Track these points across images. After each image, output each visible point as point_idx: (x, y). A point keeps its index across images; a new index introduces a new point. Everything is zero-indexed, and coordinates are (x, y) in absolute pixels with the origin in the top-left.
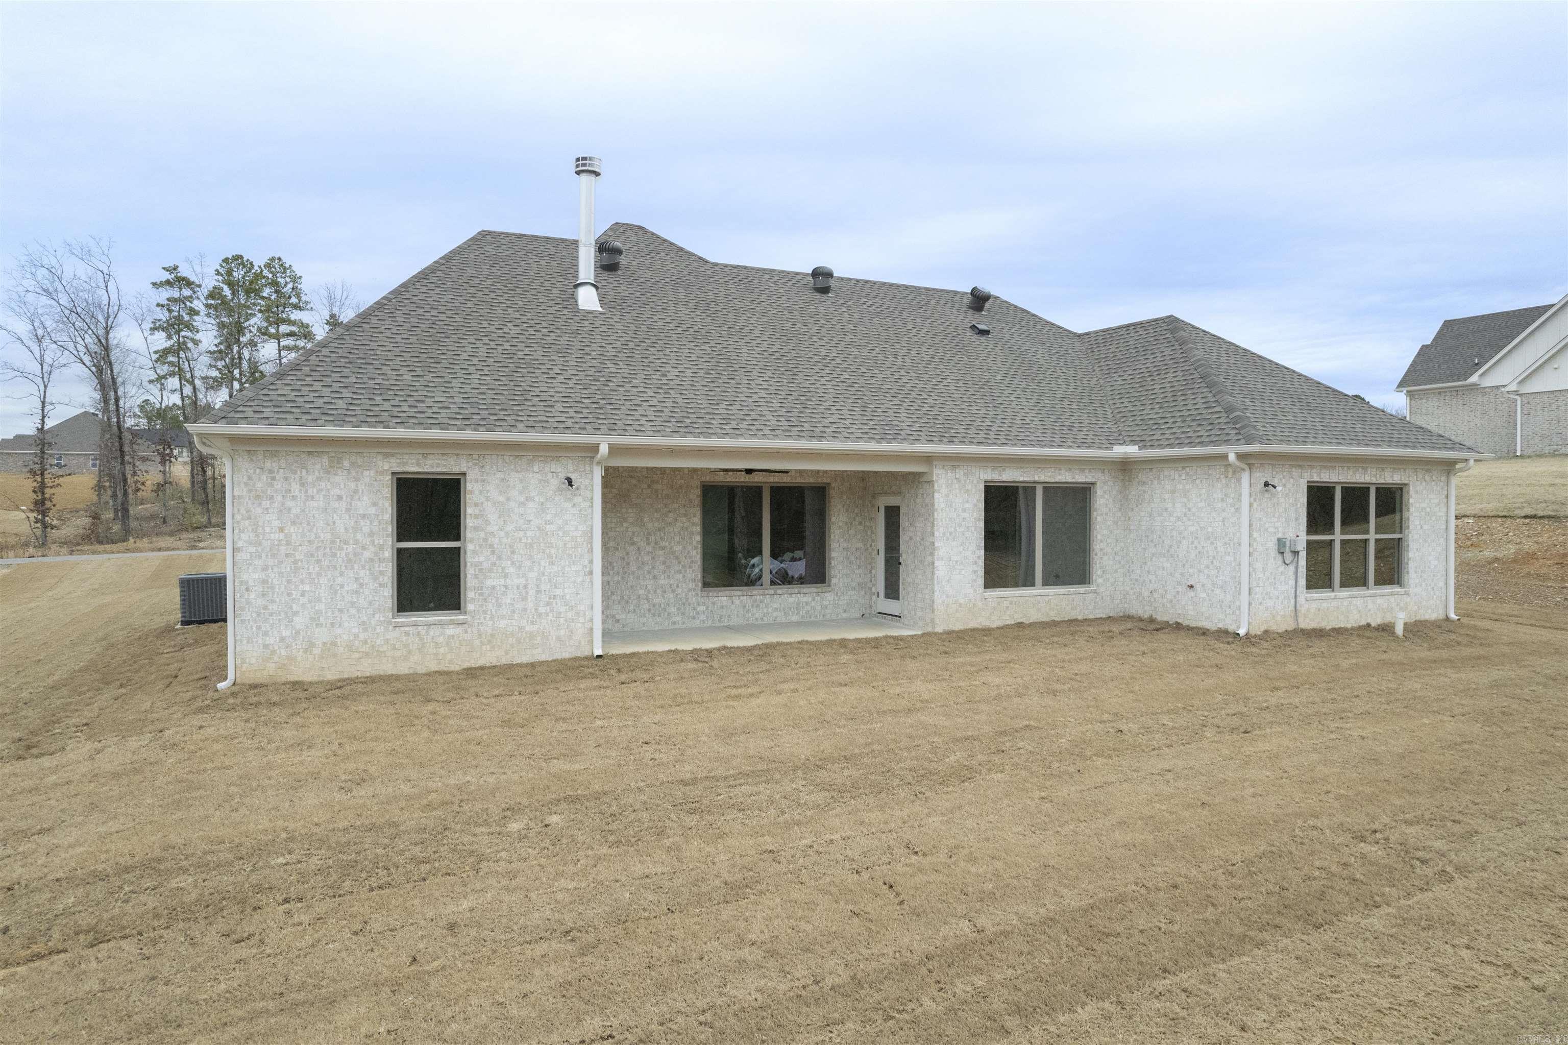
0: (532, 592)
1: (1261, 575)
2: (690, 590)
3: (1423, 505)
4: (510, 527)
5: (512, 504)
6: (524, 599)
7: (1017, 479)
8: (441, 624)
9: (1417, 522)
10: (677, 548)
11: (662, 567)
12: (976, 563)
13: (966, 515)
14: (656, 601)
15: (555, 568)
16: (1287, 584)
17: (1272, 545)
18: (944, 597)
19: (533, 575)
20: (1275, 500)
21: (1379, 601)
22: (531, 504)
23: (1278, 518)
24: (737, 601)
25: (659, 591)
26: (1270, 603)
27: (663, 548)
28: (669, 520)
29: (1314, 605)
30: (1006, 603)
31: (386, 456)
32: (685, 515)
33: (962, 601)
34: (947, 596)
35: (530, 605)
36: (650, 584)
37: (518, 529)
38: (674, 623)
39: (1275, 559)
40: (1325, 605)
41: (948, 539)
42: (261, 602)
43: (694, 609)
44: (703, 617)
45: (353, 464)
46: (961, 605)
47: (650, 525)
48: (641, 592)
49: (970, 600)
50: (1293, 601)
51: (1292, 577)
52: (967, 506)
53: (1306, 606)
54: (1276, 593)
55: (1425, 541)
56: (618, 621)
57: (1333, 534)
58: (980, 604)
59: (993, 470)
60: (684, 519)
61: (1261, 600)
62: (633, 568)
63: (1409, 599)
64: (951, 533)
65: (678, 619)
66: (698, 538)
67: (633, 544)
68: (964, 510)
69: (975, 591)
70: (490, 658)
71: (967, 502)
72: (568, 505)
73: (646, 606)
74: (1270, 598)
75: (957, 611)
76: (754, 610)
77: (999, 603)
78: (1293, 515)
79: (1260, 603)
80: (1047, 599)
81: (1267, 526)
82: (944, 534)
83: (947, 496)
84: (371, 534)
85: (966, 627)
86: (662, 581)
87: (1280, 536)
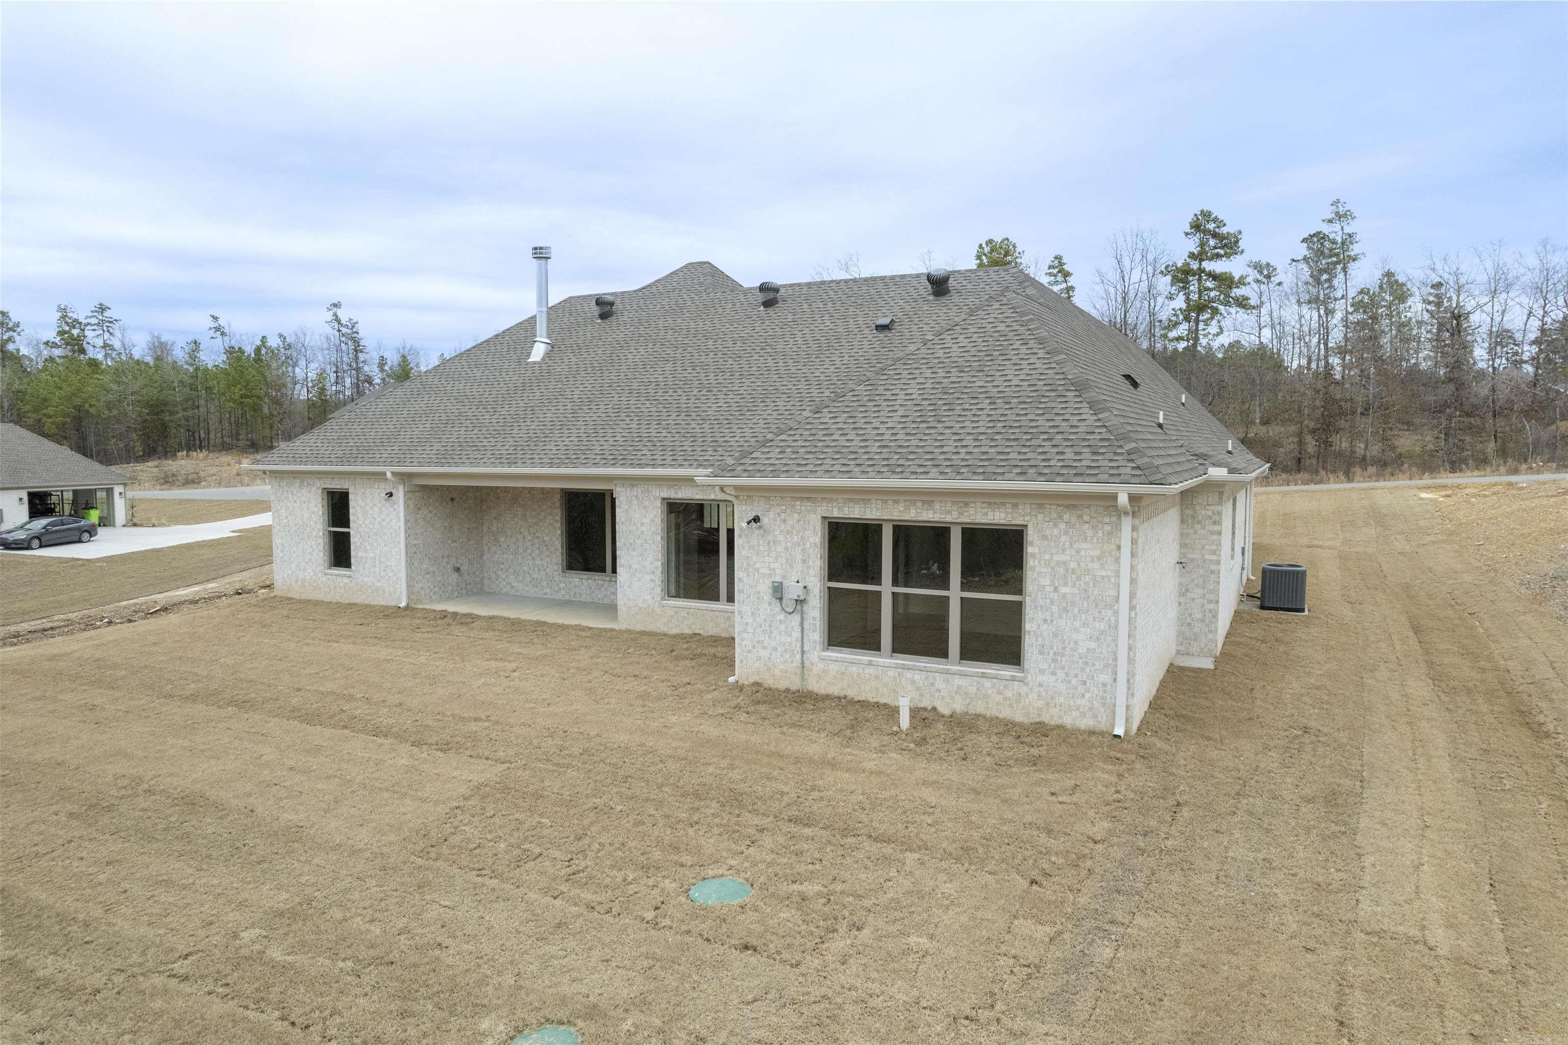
0: (378, 562)
1: (750, 621)
2: (555, 571)
3: (1063, 558)
4: (367, 522)
5: (368, 508)
6: (375, 566)
7: (694, 497)
8: (342, 576)
9: (1046, 581)
10: (547, 538)
11: (537, 552)
12: (653, 573)
13: (644, 529)
14: (535, 576)
15: (387, 549)
16: (788, 634)
17: (765, 588)
18: (626, 600)
19: (378, 552)
20: (770, 537)
21: (958, 681)
22: (376, 508)
23: (776, 558)
24: (585, 583)
25: (536, 569)
26: (764, 654)
27: (538, 538)
28: (541, 517)
29: (834, 667)
30: (684, 614)
31: (319, 479)
32: (551, 514)
33: (641, 605)
34: (628, 600)
35: (377, 570)
36: (530, 562)
37: (371, 523)
38: (545, 594)
39: (770, 604)
40: (854, 669)
41: (628, 549)
42: (281, 555)
43: (558, 585)
44: (563, 592)
45: (308, 484)
46: (640, 609)
47: (530, 520)
48: (525, 568)
49: (649, 606)
50: (798, 657)
51: (798, 629)
52: (644, 520)
53: (821, 666)
54: (773, 644)
55: (1065, 610)
56: (513, 587)
57: (879, 583)
58: (658, 611)
59: (668, 488)
60: (550, 517)
61: (750, 648)
62: (521, 551)
63: (1024, 690)
64: (631, 544)
65: (548, 591)
66: (559, 532)
67: (521, 533)
68: (642, 524)
69: (653, 598)
70: (360, 599)
71: (645, 517)
72: (391, 509)
73: (529, 579)
74: (764, 648)
75: (637, 614)
76: (597, 592)
77: (676, 612)
78: (799, 557)
79: (749, 651)
80: (726, 615)
81: (758, 565)
82: (625, 544)
83: (627, 511)
84: (316, 522)
85: (645, 629)
86: (538, 562)
87: (778, 579)
